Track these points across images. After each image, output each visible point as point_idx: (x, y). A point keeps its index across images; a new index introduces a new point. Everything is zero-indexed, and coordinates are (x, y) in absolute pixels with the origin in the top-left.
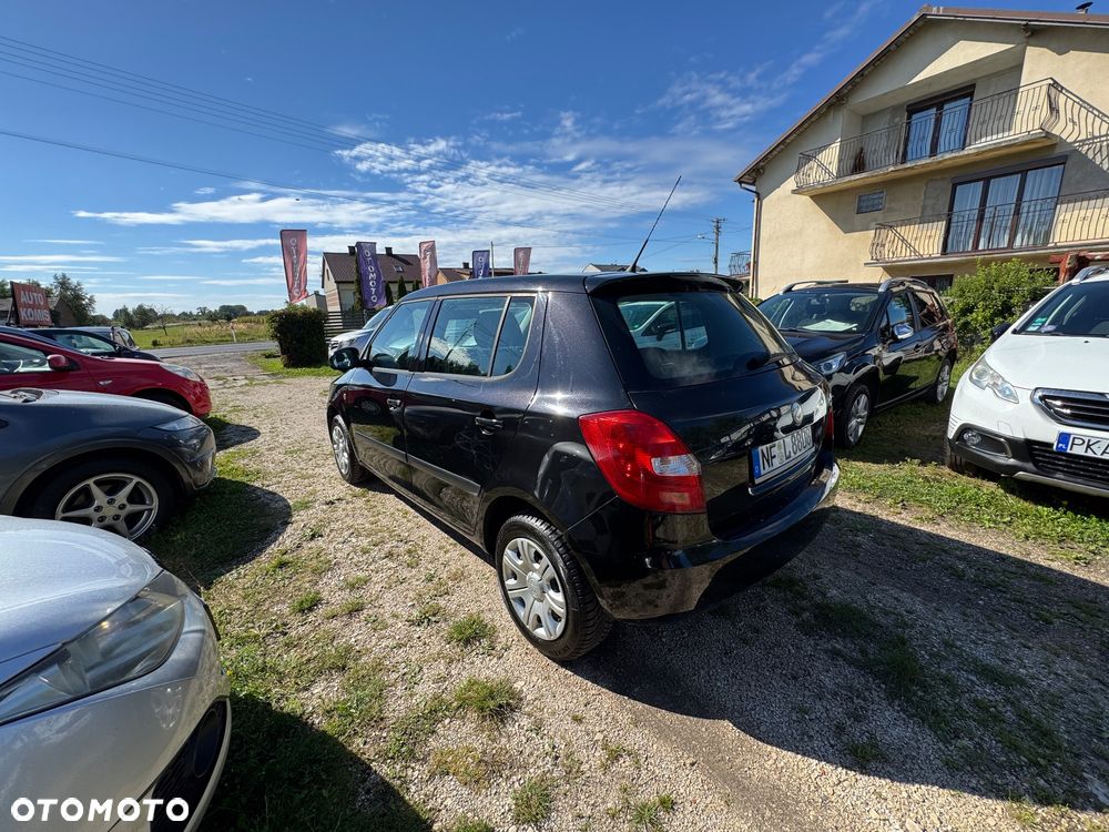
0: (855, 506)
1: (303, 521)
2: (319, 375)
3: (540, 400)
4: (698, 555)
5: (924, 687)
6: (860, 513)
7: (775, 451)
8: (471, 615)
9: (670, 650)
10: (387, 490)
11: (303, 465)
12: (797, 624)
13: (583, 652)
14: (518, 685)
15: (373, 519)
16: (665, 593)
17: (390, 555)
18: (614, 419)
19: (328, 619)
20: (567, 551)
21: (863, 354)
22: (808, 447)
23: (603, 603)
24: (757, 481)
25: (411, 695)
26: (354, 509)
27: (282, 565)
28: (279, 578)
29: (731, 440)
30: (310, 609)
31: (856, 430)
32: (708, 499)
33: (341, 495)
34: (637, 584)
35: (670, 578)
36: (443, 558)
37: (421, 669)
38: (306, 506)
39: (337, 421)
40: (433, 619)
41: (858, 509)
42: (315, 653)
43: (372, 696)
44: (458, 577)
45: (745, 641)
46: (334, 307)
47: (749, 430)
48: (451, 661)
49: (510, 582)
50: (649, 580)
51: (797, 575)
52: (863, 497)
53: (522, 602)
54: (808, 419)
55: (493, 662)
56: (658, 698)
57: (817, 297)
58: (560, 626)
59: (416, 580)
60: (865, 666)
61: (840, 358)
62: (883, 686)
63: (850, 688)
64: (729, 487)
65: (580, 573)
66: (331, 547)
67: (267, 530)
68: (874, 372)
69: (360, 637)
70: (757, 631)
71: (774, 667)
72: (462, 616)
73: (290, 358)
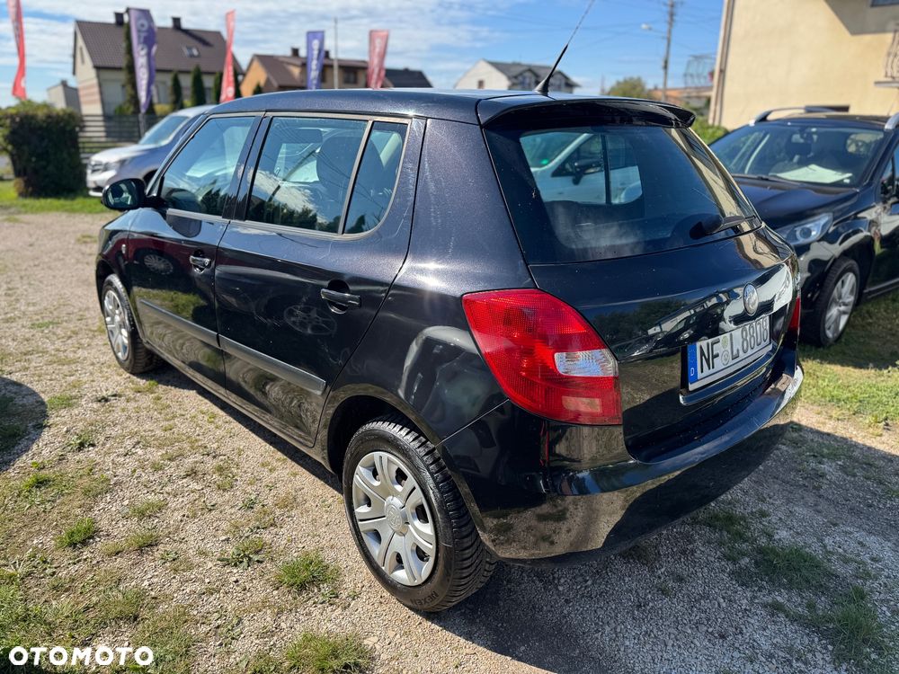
0: (824, 423)
1: (64, 424)
2: (73, 211)
3: (412, 270)
4: (608, 478)
5: (880, 649)
6: (828, 434)
7: (718, 349)
8: (307, 554)
9: (567, 601)
10: (186, 383)
11: (58, 344)
12: (732, 573)
13: (455, 601)
14: (369, 642)
15: (166, 424)
16: (564, 526)
17: (192, 474)
18: (508, 300)
19: (110, 555)
20: (441, 469)
21: (856, 218)
22: (763, 344)
23: (484, 537)
24: (692, 387)
25: (228, 653)
26: (138, 410)
27: (40, 483)
28: (37, 501)
29: (662, 332)
30: (84, 543)
31: (837, 322)
32: (627, 407)
33: (119, 390)
34: (529, 514)
35: (571, 507)
36: (268, 478)
37: (240, 621)
38: (68, 403)
39: (110, 283)
40: (256, 558)
41: (827, 428)
42: (95, 599)
43: (176, 653)
44: (289, 503)
45: (664, 592)
46: (91, 108)
47: (688, 319)
48: (281, 612)
49: (362, 510)
50: (545, 508)
51: (739, 511)
52: (835, 413)
53: (377, 536)
54: (766, 307)
55: (336, 613)
56: (550, 659)
57: (802, 131)
58: (427, 567)
59: (230, 508)
60: (812, 624)
61: (823, 222)
62: (830, 647)
63: (790, 650)
64: (656, 393)
65: (457, 497)
66: (108, 460)
67: (15, 435)
68: (868, 243)
69: (155, 580)
70: (680, 579)
71: (698, 623)
72: (294, 555)
73: (27, 184)
